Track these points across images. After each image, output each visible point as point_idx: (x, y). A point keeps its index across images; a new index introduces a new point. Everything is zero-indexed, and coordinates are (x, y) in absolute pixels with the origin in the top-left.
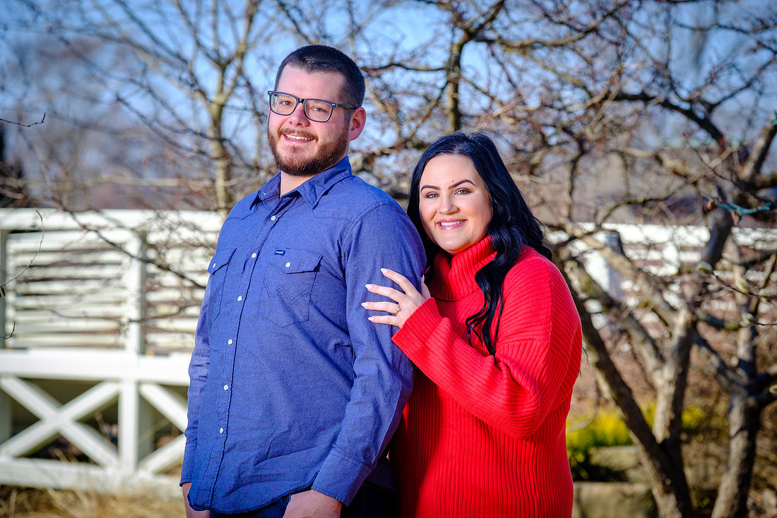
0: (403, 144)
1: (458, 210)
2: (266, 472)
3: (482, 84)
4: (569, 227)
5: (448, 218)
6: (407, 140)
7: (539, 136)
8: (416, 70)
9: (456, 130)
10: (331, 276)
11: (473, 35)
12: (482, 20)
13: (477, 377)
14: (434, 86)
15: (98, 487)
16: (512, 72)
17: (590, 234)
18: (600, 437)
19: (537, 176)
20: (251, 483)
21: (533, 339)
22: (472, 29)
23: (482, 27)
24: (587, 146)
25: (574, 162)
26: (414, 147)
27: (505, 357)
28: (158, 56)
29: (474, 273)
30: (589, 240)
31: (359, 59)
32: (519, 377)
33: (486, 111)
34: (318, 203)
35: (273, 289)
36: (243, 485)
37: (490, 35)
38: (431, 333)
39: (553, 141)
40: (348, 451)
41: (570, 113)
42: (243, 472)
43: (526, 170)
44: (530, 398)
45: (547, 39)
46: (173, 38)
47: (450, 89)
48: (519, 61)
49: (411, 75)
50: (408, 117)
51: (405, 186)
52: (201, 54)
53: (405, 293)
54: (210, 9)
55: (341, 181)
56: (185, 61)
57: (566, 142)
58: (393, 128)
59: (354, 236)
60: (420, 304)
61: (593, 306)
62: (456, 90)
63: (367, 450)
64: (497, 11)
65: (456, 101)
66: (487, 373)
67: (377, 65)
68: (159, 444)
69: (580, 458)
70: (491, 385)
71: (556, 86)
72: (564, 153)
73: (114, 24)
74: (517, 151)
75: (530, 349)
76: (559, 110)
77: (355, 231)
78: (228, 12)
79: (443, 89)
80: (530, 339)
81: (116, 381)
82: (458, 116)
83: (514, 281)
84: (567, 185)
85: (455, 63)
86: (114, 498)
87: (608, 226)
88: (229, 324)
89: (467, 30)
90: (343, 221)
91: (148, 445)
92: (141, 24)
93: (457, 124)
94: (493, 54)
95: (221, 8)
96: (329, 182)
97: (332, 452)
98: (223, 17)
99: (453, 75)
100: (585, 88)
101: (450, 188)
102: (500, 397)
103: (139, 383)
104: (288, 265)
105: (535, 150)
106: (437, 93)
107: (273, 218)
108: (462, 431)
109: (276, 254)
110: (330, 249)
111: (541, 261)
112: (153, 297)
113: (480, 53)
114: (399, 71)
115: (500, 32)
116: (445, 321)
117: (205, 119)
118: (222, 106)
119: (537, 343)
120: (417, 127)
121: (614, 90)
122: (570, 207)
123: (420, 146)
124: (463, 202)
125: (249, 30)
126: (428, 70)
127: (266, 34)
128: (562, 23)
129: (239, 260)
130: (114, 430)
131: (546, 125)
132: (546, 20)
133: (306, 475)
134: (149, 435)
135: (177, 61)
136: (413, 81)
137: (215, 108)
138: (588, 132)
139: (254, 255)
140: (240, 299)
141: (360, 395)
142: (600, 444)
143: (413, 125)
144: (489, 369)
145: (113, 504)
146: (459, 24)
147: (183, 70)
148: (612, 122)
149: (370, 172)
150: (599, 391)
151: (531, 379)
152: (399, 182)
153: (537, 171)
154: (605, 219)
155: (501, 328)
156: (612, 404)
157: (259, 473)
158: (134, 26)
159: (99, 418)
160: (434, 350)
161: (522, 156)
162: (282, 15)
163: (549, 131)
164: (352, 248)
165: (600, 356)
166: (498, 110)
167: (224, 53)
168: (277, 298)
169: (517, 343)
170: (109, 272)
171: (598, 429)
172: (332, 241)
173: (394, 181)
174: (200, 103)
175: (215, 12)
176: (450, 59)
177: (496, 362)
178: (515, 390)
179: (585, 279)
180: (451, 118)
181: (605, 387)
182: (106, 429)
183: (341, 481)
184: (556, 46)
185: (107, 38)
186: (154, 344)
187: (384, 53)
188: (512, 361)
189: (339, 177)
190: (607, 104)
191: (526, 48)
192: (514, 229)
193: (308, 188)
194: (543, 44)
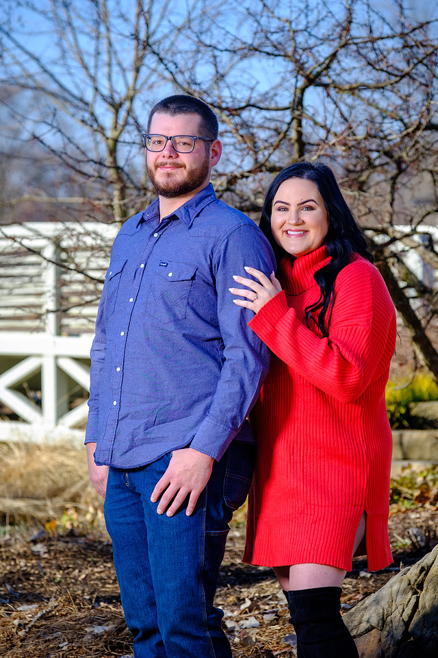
0: (259, 168)
1: (303, 222)
2: (153, 436)
3: (320, 119)
4: (390, 230)
5: (294, 228)
6: (263, 165)
7: (366, 160)
8: (267, 109)
9: (300, 157)
10: (204, 284)
11: (312, 81)
12: (319, 69)
13: (314, 354)
14: (282, 122)
15: (26, 440)
16: (344, 109)
17: (407, 236)
18: (417, 394)
19: (365, 192)
20: (142, 444)
21: (358, 325)
22: (311, 76)
23: (319, 74)
24: (404, 166)
25: (394, 179)
26: (267, 170)
27: (336, 339)
28: (65, 100)
29: (314, 273)
30: (406, 240)
31: (222, 102)
32: (347, 355)
33: (324, 141)
34: (192, 224)
35: (158, 294)
36: (136, 446)
37: (325, 80)
38: (280, 319)
39: (377, 162)
40: (219, 418)
41: (389, 141)
42: (136, 436)
43: (356, 187)
44: (355, 371)
45: (371, 83)
46: (77, 86)
47: (295, 123)
48: (349, 100)
49: (264, 113)
50: (262, 147)
51: (261, 201)
52: (99, 98)
53: (262, 285)
54: (106, 62)
55: (208, 205)
56: (87, 104)
57: (387, 164)
58: (251, 156)
59: (222, 252)
60: (273, 296)
61: (411, 292)
62: (300, 125)
63: (234, 418)
64: (331, 61)
65: (300, 134)
66: (322, 351)
67: (237, 107)
68: (73, 405)
69: (403, 410)
70: (325, 361)
71: (379, 119)
72: (386, 172)
73: (30, 76)
74: (349, 171)
75: (355, 332)
76: (382, 139)
77: (223, 247)
78: (120, 64)
79: (289, 124)
80: (355, 325)
81: (39, 356)
82: (302, 145)
83: (344, 280)
84: (388, 197)
85: (298, 104)
86: (38, 448)
87: (421, 229)
88: (122, 320)
89: (307, 77)
90: (213, 240)
91: (65, 406)
92: (52, 76)
93: (301, 152)
94: (328, 95)
95: (114, 62)
96: (199, 206)
97: (207, 419)
98: (116, 69)
99: (297, 113)
100: (402, 120)
101: (298, 205)
102: (332, 371)
103: (57, 358)
104: (170, 275)
105: (362, 171)
106: (285, 127)
107: (156, 235)
108: (305, 398)
109: (160, 265)
110: (204, 262)
111: (364, 264)
112: (65, 290)
113: (319, 94)
114: (254, 110)
115: (334, 78)
116: (291, 310)
117: (103, 150)
118: (116, 141)
119: (361, 328)
120: (270, 155)
121: (424, 122)
122: (391, 215)
123: (272, 169)
124: (307, 217)
125: (136, 79)
126: (277, 109)
127: (150, 82)
128: (382, 70)
129: (130, 270)
130: (38, 394)
131: (371, 150)
132: (370, 68)
133: (184, 437)
134: (65, 398)
135: (81, 105)
136: (266, 118)
137: (111, 142)
138: (404, 155)
139: (142, 266)
140: (131, 300)
141: (229, 375)
142: (418, 399)
143: (266, 153)
144: (324, 348)
145: (38, 453)
146: (301, 72)
147: (86, 110)
148: (423, 147)
149: (232, 191)
150: (415, 358)
151: (356, 356)
152: (255, 199)
153: (365, 188)
154: (419, 223)
155: (333, 316)
156: (426, 369)
157: (148, 437)
158: (46, 76)
159: (25, 385)
160: (281, 332)
161: (353, 176)
162: (162, 67)
163: (374, 155)
164: (221, 261)
165: (416, 332)
166: (333, 140)
167: (117, 98)
168: (161, 301)
169: (345, 328)
170: (31, 271)
171: (417, 388)
172: (205, 255)
173: (252, 198)
174: (99, 137)
175: (109, 65)
176: (294, 100)
177: (329, 343)
178: (344, 366)
179: (404, 271)
180: (296, 146)
181: (421, 356)
182: (32, 394)
183: (214, 442)
184: (378, 88)
185: (24, 87)
186: (67, 326)
187: (242, 95)
188: (341, 342)
189: (206, 201)
190: (419, 133)
191: (353, 90)
192: (347, 241)
193: (183, 212)
194: (367, 87)
